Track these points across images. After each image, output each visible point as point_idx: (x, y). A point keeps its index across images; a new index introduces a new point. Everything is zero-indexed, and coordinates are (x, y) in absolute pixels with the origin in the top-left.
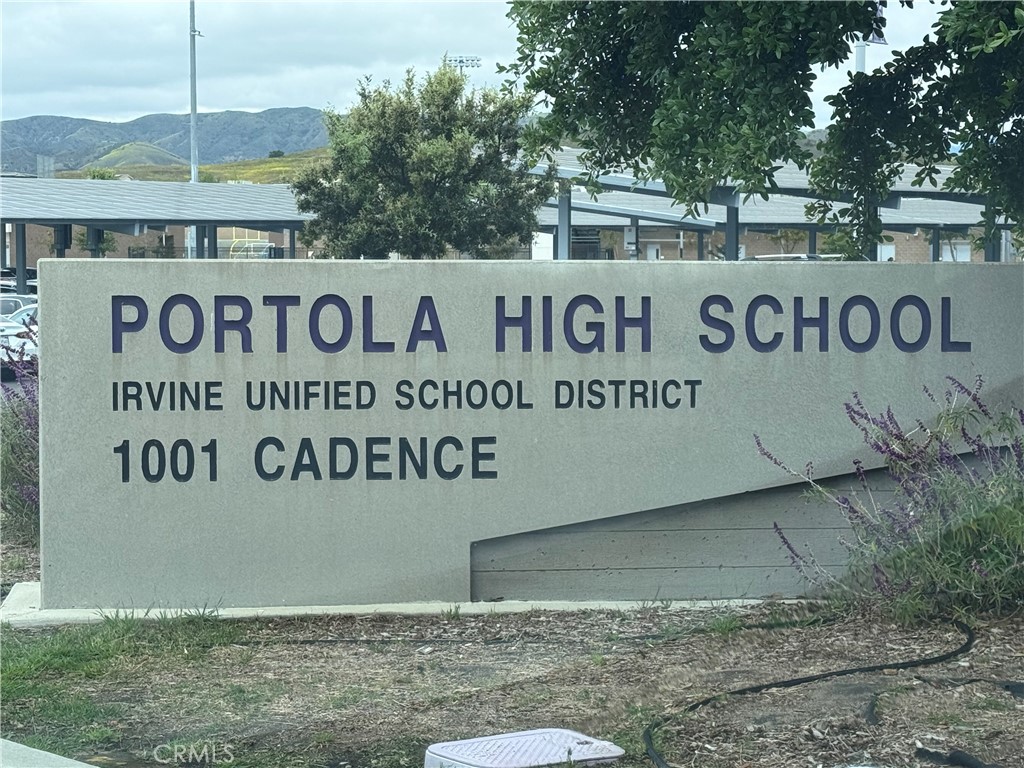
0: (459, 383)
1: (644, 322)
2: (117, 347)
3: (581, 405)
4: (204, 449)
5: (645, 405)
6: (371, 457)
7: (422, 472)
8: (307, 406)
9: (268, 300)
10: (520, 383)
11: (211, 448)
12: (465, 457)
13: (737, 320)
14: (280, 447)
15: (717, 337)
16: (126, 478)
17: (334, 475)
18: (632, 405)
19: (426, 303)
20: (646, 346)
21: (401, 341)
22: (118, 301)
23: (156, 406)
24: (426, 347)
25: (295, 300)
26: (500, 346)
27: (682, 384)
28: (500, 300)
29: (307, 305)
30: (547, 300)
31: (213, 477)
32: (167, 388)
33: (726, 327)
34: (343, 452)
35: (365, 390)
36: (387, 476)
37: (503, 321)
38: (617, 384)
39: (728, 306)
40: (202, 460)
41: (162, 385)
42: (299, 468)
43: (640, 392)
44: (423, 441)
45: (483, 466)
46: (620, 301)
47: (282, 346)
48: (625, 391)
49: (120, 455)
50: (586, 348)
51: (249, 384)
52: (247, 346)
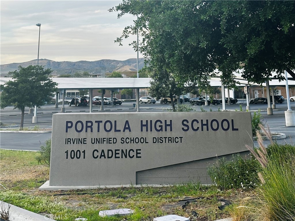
0: (133, 138)
1: (170, 125)
2: (67, 131)
3: (158, 142)
4: (83, 152)
5: (171, 142)
6: (116, 154)
7: (126, 157)
8: (103, 143)
9: (96, 122)
10: (146, 138)
11: (84, 152)
12: (135, 153)
13: (190, 124)
14: (98, 152)
15: (186, 128)
16: (67, 158)
17: (108, 157)
18: (169, 142)
19: (127, 122)
20: (171, 130)
21: (122, 130)
22: (67, 122)
23: (74, 143)
24: (127, 131)
25: (101, 122)
26: (142, 130)
27: (179, 138)
28: (142, 121)
29: (104, 122)
30: (151, 121)
31: (84, 158)
32: (76, 139)
33: (187, 126)
34: (110, 152)
35: (115, 140)
36: (119, 157)
37: (142, 125)
38: (165, 138)
39: (188, 122)
40: (82, 154)
41: (75, 139)
42: (101, 156)
43: (170, 140)
44: (126, 150)
45: (139, 155)
46: (166, 121)
47: (98, 131)
48: (167, 139)
49: (66, 153)
50: (159, 131)
51: (92, 138)
52: (92, 131)
